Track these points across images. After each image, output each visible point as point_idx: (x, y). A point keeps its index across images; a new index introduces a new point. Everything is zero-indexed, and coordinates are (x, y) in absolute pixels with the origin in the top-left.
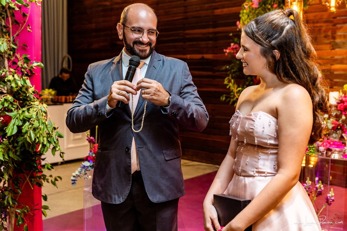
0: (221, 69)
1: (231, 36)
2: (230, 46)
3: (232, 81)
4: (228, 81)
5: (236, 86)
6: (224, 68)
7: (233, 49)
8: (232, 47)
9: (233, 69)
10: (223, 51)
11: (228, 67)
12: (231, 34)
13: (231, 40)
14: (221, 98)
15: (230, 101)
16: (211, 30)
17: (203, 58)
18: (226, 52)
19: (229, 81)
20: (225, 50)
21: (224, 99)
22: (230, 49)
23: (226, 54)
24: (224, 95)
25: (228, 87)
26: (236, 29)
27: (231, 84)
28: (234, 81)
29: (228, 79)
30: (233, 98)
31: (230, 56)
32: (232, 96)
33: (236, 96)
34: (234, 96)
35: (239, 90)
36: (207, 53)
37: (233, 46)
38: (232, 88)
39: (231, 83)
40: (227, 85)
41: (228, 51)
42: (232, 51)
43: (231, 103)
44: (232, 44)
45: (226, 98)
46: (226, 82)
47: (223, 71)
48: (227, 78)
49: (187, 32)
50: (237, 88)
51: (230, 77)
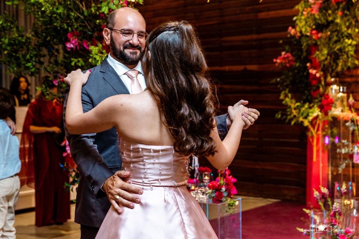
0: (271, 82)
1: (281, 43)
2: (281, 55)
3: (290, 95)
4: (284, 95)
5: (294, 101)
6: (274, 81)
7: (284, 58)
8: (283, 56)
9: (286, 82)
10: (272, 61)
11: (278, 80)
12: (281, 42)
13: (281, 48)
14: (276, 115)
15: (286, 118)
16: (254, 36)
17: (245, 69)
18: (276, 62)
19: (286, 96)
20: (275, 60)
21: (280, 116)
22: (280, 59)
23: (277, 65)
24: (280, 112)
25: (284, 102)
26: (287, 35)
27: (287, 99)
28: (291, 95)
29: (285, 93)
30: (290, 115)
31: (280, 66)
32: (289, 113)
33: (293, 113)
34: (291, 113)
35: (298, 106)
36: (250, 63)
37: (285, 55)
38: (289, 104)
39: (288, 97)
40: (283, 100)
41: (278, 61)
42: (284, 61)
43: (287, 121)
44: (283, 53)
45: (282, 115)
46: (282, 97)
47: (272, 84)
48: (283, 92)
49: (225, 39)
50: (295, 104)
51: (287, 91)
